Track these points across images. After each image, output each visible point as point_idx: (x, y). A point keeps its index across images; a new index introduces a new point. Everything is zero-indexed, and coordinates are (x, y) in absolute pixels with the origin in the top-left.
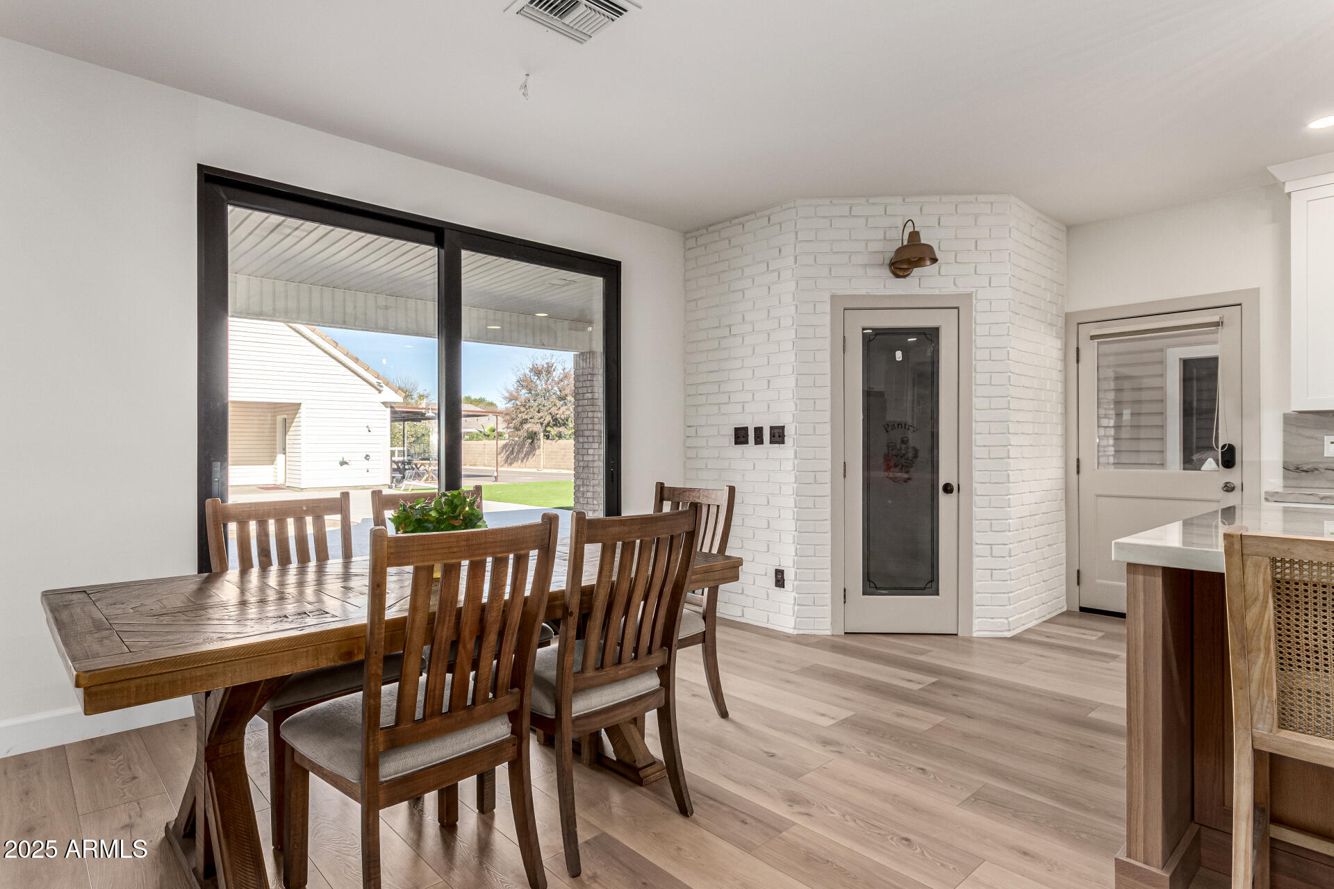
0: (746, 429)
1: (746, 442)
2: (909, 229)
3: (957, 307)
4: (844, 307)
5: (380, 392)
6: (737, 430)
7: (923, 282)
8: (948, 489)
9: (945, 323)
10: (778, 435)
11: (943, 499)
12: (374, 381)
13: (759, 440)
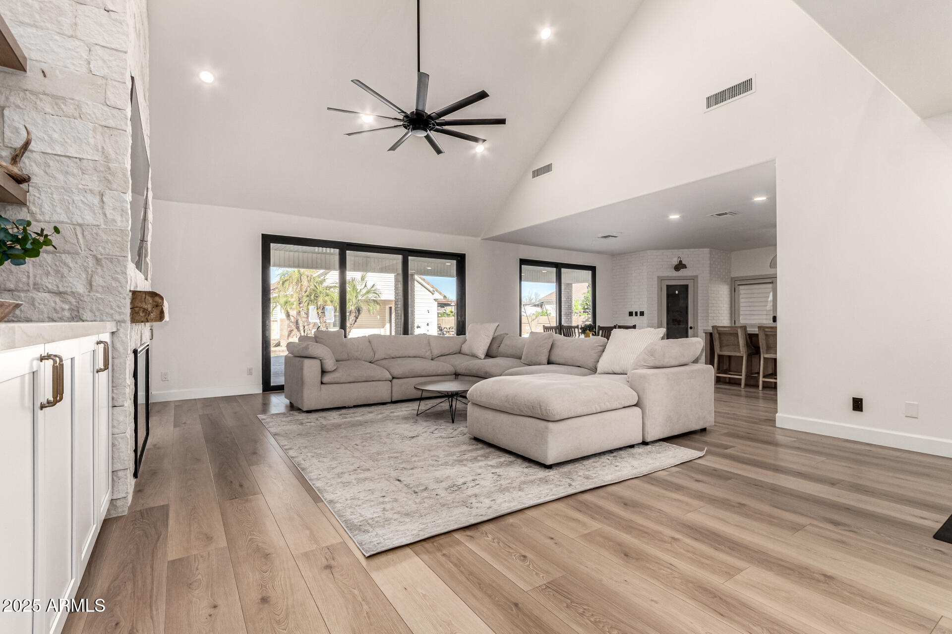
0: (632, 312)
1: (632, 315)
2: (679, 260)
3: (694, 279)
4: (661, 279)
5: (433, 294)
6: (629, 312)
7: (683, 273)
8: (691, 328)
9: (690, 284)
10: (642, 314)
11: (689, 330)
12: (431, 289)
13: (636, 315)
